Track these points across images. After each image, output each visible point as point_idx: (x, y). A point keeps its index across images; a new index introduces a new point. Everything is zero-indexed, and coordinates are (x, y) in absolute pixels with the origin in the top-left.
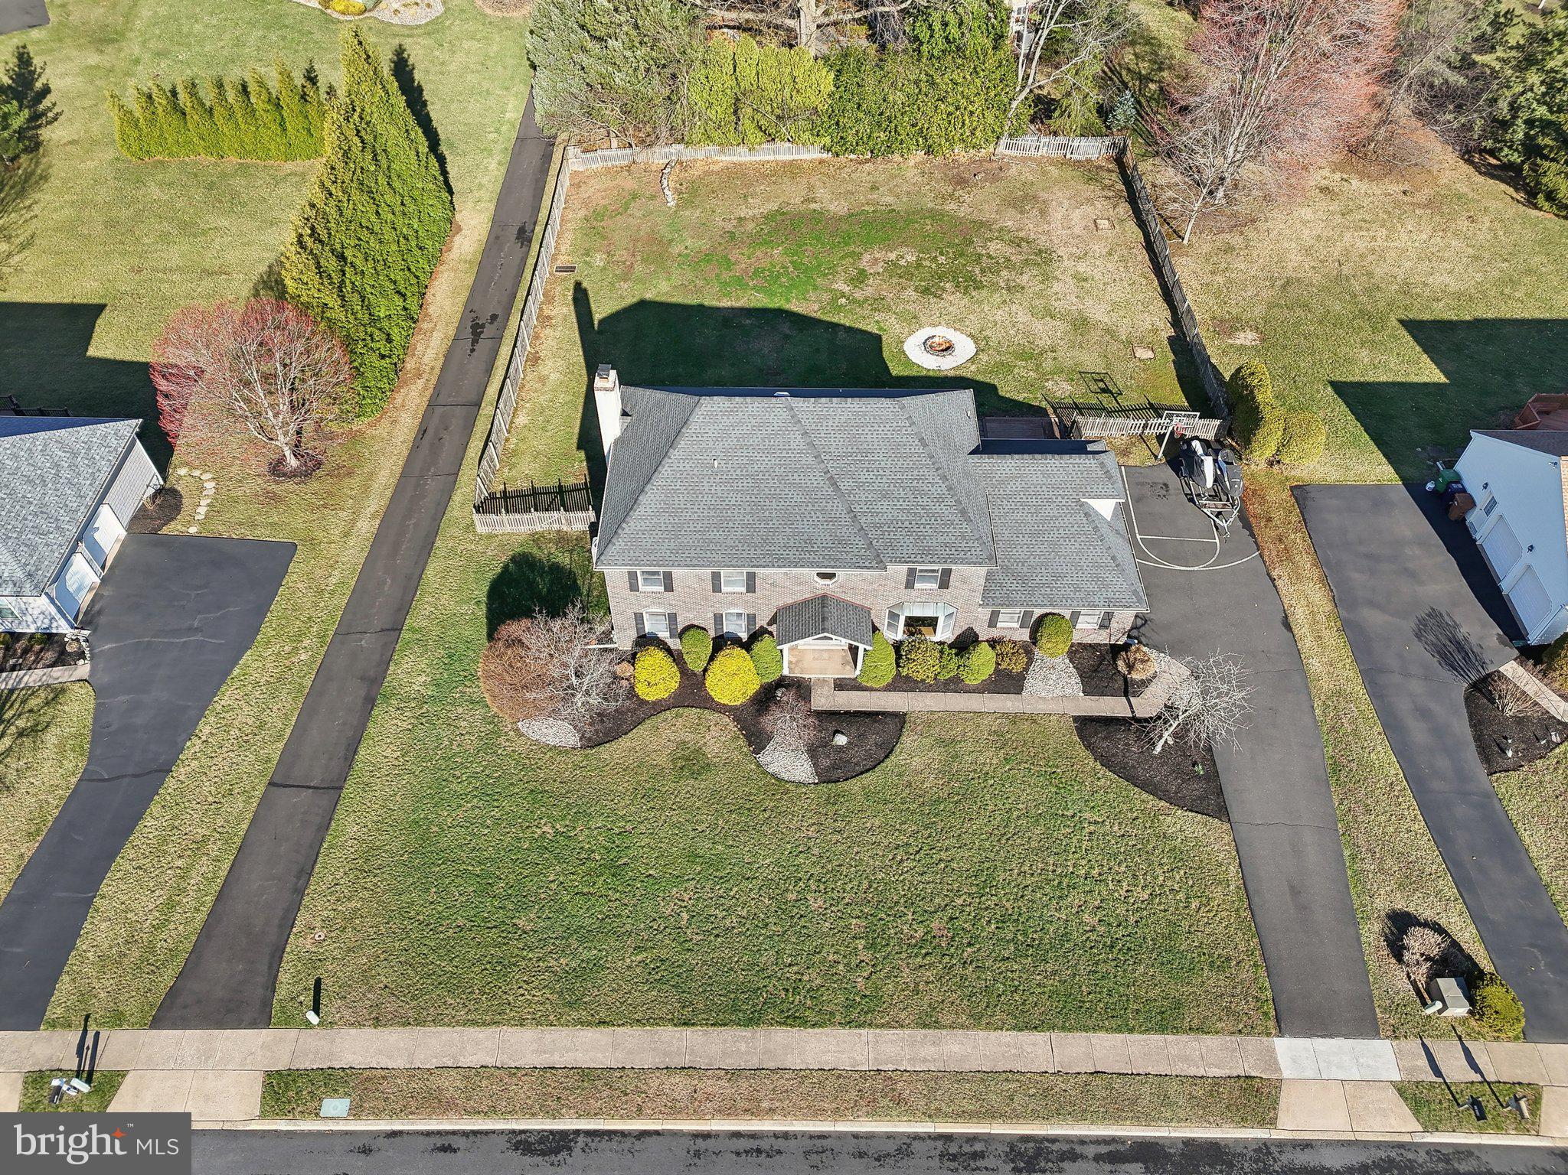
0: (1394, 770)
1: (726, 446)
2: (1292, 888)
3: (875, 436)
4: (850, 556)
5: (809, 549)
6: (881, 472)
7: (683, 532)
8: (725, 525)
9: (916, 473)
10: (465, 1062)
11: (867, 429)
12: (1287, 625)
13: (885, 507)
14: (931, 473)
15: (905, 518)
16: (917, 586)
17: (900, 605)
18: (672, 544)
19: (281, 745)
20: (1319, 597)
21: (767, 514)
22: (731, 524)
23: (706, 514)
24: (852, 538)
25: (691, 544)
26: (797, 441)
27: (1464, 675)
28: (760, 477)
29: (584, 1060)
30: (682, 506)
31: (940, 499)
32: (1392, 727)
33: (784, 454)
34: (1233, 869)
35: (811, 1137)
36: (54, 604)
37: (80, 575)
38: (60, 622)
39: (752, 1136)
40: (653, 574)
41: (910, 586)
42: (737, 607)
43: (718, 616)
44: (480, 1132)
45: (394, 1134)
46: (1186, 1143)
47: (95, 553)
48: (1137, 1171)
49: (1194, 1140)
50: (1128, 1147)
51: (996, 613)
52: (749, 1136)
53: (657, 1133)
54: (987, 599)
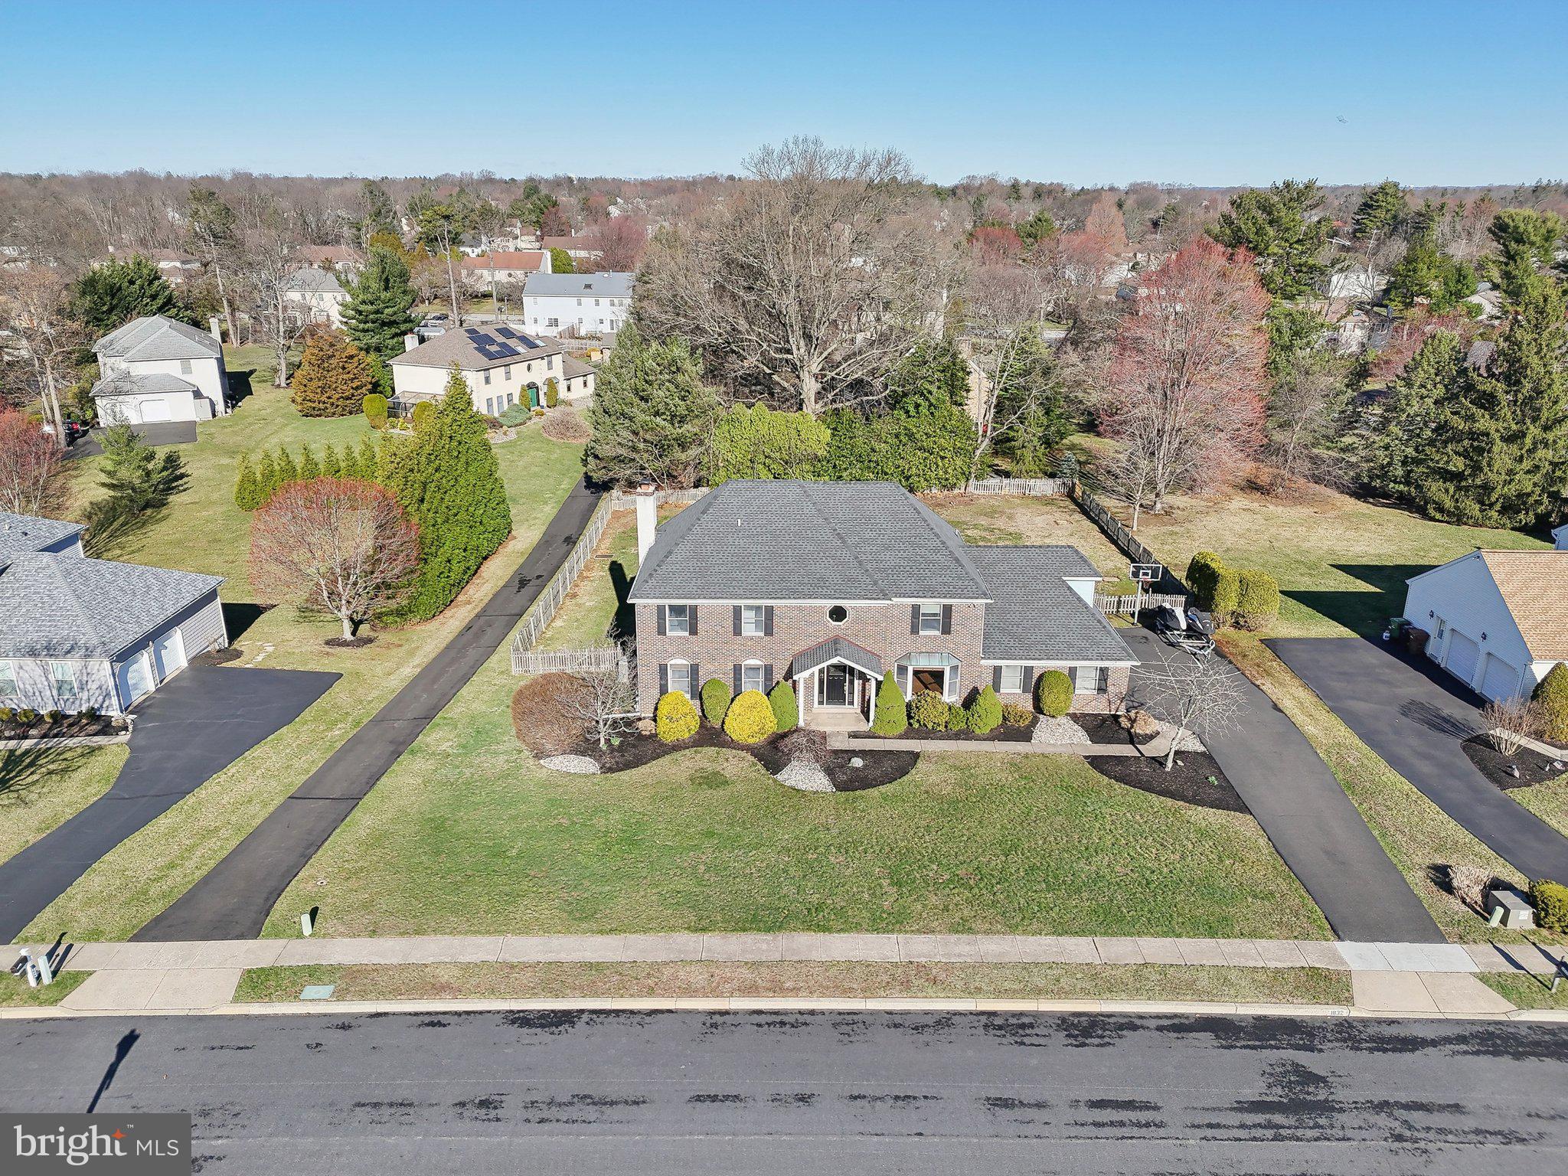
0: (1407, 786)
1: (748, 511)
2: (1327, 852)
3: (876, 506)
4: (858, 590)
5: (822, 584)
6: (883, 532)
7: (709, 573)
8: (746, 568)
9: (913, 531)
10: (462, 959)
11: (869, 502)
12: (1276, 707)
13: (888, 556)
14: (927, 532)
15: (906, 564)
16: (921, 633)
17: (908, 656)
18: (699, 581)
19: (305, 778)
20: (1303, 694)
21: (784, 559)
22: (751, 567)
23: (730, 559)
24: (860, 577)
25: (716, 581)
26: (809, 509)
27: (1457, 736)
28: (778, 533)
29: (591, 956)
30: (709, 554)
31: (936, 550)
32: (1395, 762)
33: (798, 517)
34: (1263, 842)
35: (840, 1014)
36: (115, 678)
37: (143, 676)
38: (114, 701)
39: (776, 1013)
40: (678, 610)
41: (915, 630)
42: (754, 656)
43: (737, 669)
44: (474, 1012)
45: (378, 1015)
46: (1258, 1018)
47: (158, 664)
48: (1207, 1037)
49: (1265, 1017)
50: (1193, 1020)
51: (997, 670)
52: (771, 1013)
53: (670, 1011)
54: (988, 653)
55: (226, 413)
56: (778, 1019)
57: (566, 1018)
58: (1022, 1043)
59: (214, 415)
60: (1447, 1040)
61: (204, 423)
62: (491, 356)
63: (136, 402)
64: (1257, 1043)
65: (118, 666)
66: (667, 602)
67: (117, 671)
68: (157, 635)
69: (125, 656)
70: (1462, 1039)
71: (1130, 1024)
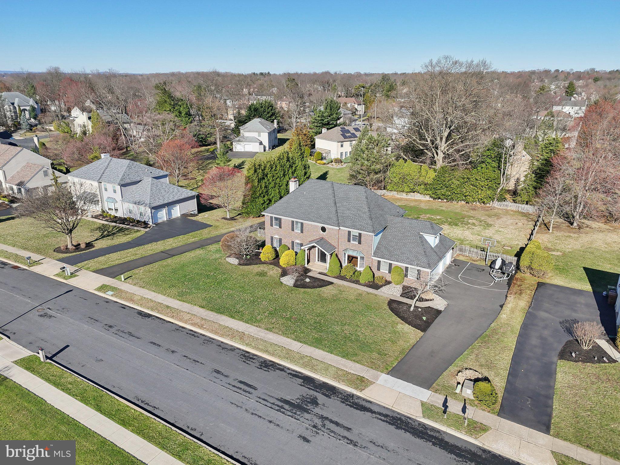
1: (310, 190)
4: (330, 222)
5: (320, 218)
7: (288, 208)
8: (300, 209)
12: (501, 306)
13: (347, 212)
15: (352, 216)
16: (351, 242)
17: (346, 250)
18: (284, 210)
19: (170, 248)
21: (312, 207)
23: (296, 205)
24: (333, 217)
25: (289, 211)
26: (330, 192)
28: (316, 198)
30: (291, 202)
33: (325, 194)
34: (413, 341)
35: (210, 338)
36: (151, 214)
37: (163, 215)
38: (151, 220)
39: (195, 332)
40: (276, 219)
41: (349, 241)
42: (298, 239)
43: (293, 243)
44: (133, 308)
45: (116, 302)
46: (324, 383)
47: (169, 213)
48: (300, 381)
49: (327, 383)
50: (302, 375)
51: (379, 262)
52: (194, 332)
53: (173, 323)
54: (375, 254)
55: (269, 150)
56: (193, 333)
57: (149, 316)
58: (245, 362)
59: (265, 151)
60: (380, 414)
61: (261, 153)
62: (345, 137)
63: (244, 144)
64: (313, 388)
65: (153, 211)
66: (274, 216)
67: (153, 212)
68: (170, 205)
69: (157, 208)
70: (386, 416)
71: (282, 369)
